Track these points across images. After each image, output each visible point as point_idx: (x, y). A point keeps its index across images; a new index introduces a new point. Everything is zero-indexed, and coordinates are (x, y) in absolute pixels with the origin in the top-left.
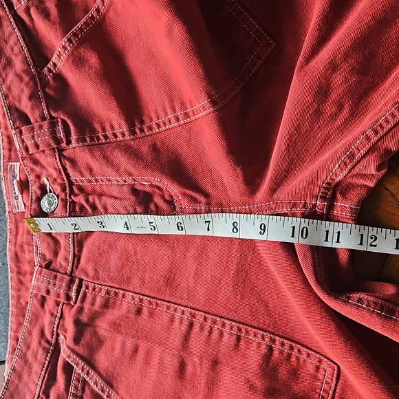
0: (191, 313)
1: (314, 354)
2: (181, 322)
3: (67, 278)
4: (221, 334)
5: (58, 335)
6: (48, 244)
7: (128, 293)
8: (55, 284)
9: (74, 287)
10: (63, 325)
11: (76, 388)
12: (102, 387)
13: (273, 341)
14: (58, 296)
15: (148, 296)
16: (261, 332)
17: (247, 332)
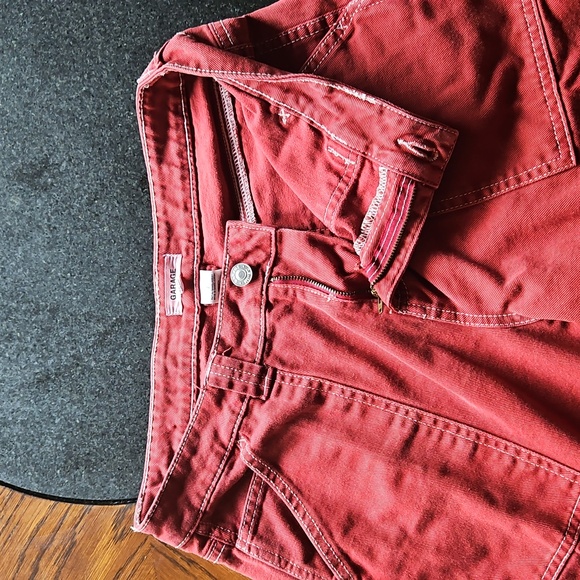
0: (417, 414)
1: (567, 469)
2: (403, 424)
3: (257, 367)
4: (454, 440)
5: (238, 438)
6: (233, 324)
7: (336, 385)
8: (241, 375)
9: (267, 379)
10: (246, 425)
11: (255, 494)
12: (291, 495)
13: (518, 453)
14: (245, 389)
15: (363, 391)
16: (504, 442)
17: (487, 441)
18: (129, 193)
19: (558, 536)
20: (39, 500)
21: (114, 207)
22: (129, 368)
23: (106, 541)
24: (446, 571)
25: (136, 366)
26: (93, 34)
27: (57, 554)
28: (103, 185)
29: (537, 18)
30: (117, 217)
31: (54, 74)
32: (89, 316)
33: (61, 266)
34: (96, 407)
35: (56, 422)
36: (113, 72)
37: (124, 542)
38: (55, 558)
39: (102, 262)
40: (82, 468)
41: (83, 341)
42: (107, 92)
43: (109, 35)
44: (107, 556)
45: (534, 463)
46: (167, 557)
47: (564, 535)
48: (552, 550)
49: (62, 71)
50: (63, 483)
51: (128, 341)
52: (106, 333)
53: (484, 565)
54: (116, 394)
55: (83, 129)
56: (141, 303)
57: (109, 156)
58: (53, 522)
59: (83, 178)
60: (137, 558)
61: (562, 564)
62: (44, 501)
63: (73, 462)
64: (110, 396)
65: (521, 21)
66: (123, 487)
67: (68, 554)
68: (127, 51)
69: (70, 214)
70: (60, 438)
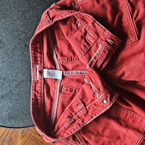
16: (124, 109)
17: (120, 108)
18: (22, 49)
19: (138, 134)
20: (2, 127)
21: (19, 52)
22: (24, 93)
23: (20, 137)
24: (109, 143)
25: (25, 93)
26: (11, 8)
27: (7, 141)
28: (15, 46)
29: (126, 2)
30: (19, 54)
31: (2, 18)
32: (13, 80)
33: (6, 67)
34: (16, 103)
35: (6, 107)
36: (17, 17)
37: (24, 138)
38: (7, 142)
39: (16, 66)
40: (13, 119)
41: (12, 87)
42: (15, 23)
43: (16, 8)
44: (20, 141)
45: (132, 115)
46: (35, 141)
47: (140, 134)
48: (137, 137)
49: (4, 17)
50: (8, 123)
51: (23, 86)
52: (18, 84)
53: (119, 141)
54: (21, 100)
55: (10, 32)
56: (26, 76)
57: (17, 39)
58: (6, 133)
59: (11, 45)
60: (28, 142)
61: (139, 141)
62: (3, 128)
63: (10, 117)
64: (19, 100)
65: (122, 3)
66: (23, 124)
67: (10, 141)
68: (20, 12)
69: (7, 54)
70: (7, 111)
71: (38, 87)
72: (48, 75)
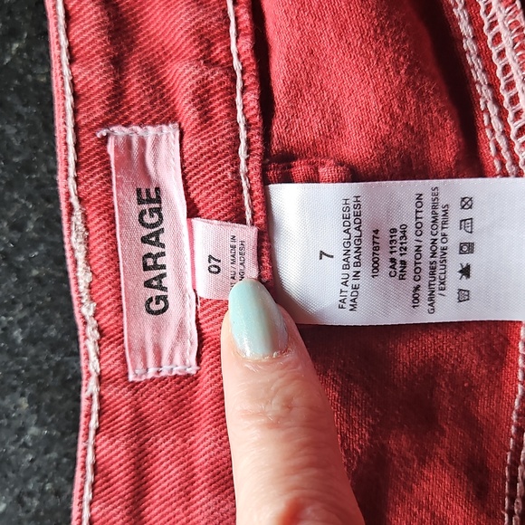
71: (189, 480)
72: (366, 269)
